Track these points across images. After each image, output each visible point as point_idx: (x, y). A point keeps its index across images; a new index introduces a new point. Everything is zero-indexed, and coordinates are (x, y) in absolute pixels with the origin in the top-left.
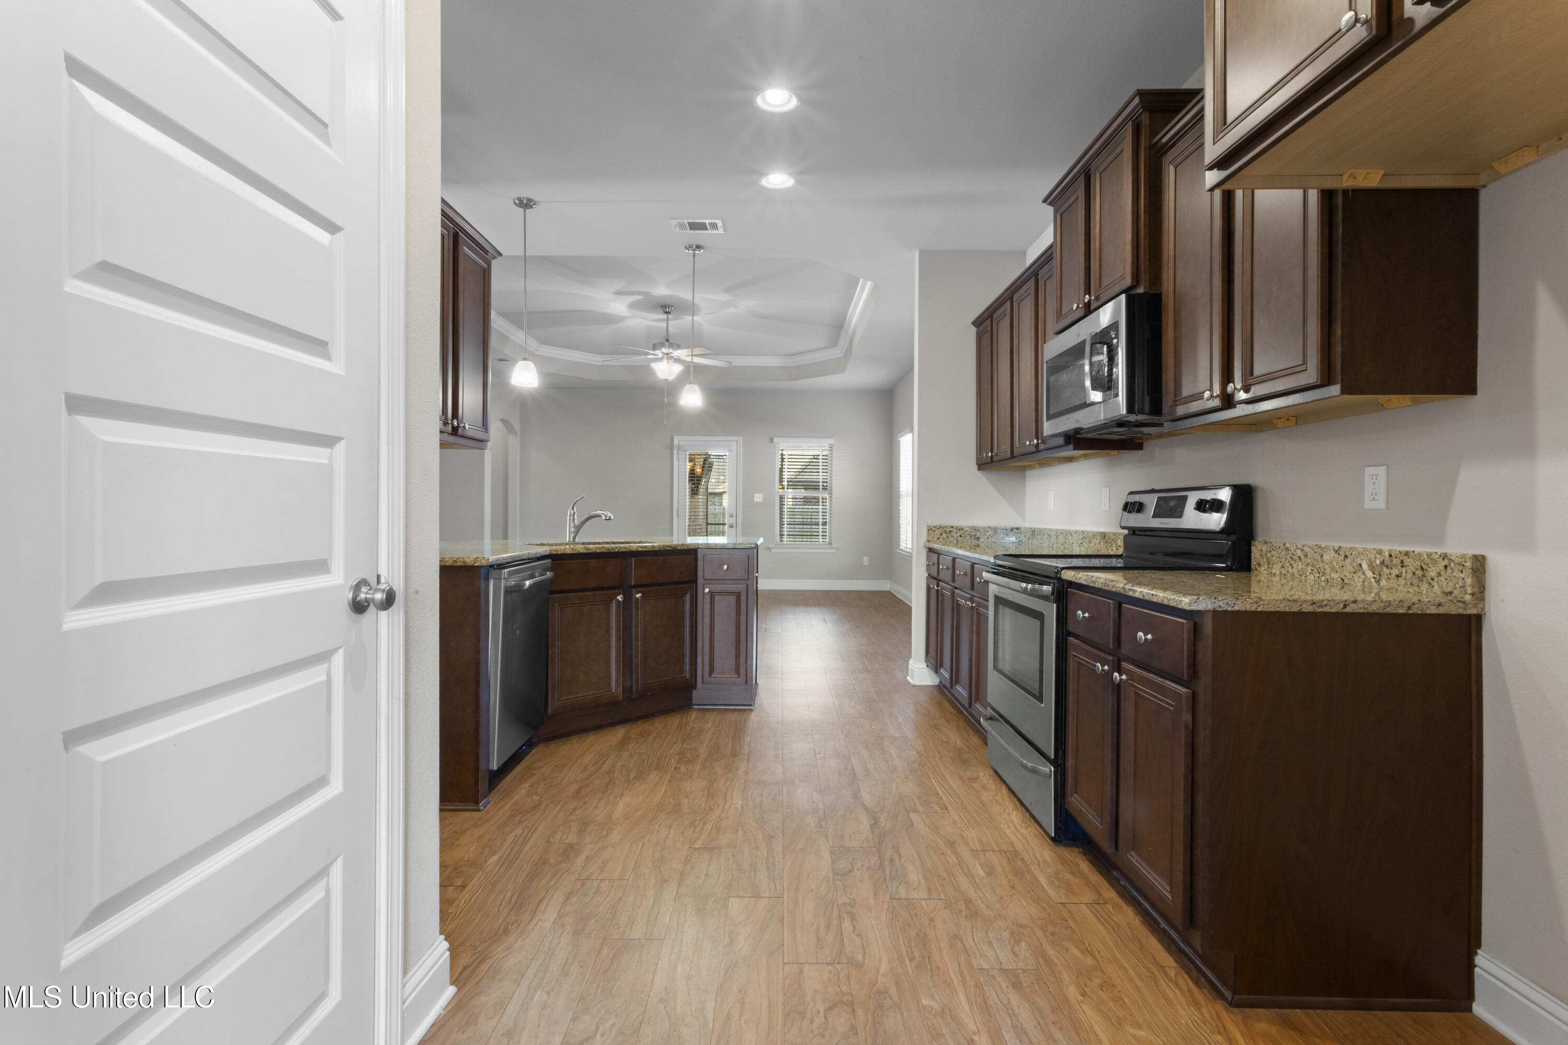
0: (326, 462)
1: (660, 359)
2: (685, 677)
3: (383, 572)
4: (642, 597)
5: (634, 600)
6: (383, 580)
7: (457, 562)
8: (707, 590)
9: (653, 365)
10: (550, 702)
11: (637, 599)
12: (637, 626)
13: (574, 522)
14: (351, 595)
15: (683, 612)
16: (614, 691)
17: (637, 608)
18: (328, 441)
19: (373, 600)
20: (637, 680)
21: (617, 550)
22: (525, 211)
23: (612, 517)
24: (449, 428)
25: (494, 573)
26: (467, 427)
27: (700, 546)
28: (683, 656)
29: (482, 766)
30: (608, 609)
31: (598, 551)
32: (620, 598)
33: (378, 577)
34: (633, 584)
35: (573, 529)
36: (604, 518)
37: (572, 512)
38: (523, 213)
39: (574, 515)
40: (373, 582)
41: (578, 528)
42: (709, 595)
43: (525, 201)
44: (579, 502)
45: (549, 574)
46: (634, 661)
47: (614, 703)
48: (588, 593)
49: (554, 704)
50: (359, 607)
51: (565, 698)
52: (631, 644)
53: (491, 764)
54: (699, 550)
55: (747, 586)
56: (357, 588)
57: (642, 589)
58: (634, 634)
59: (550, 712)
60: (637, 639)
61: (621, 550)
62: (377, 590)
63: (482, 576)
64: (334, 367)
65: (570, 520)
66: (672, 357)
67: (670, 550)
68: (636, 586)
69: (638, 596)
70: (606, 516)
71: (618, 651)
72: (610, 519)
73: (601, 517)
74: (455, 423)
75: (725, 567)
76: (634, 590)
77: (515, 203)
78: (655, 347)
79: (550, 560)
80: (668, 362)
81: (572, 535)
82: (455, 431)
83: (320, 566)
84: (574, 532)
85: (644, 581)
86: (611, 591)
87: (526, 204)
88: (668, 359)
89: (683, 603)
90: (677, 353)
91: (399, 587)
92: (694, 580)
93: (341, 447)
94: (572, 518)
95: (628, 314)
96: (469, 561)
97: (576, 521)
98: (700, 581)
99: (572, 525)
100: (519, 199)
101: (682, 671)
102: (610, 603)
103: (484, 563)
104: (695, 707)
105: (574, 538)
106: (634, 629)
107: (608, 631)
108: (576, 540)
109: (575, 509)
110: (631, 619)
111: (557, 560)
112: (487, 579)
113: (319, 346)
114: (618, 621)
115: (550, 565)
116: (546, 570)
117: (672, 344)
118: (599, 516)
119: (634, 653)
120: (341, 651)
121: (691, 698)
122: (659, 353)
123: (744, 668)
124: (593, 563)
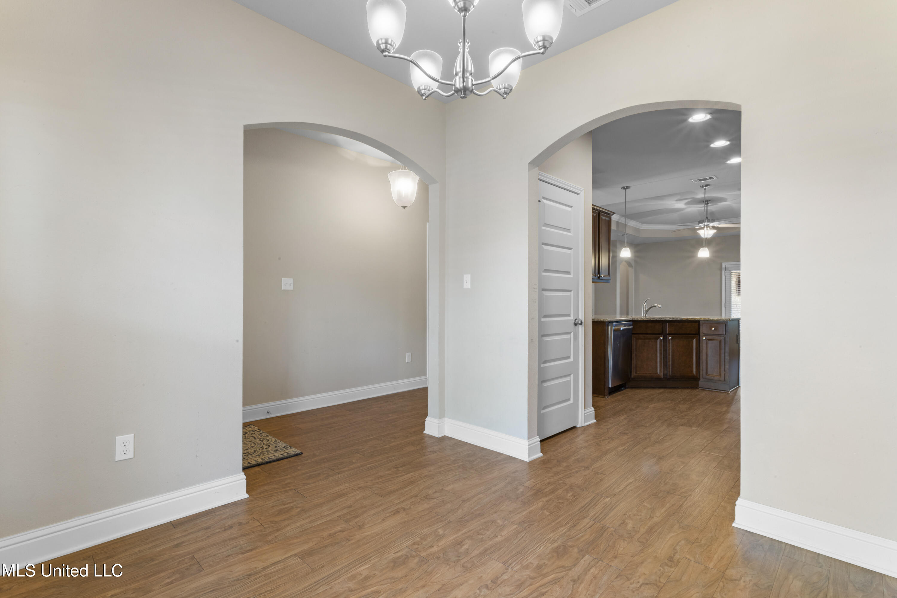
0: (570, 295)
1: (703, 228)
2: (694, 374)
3: (580, 318)
4: (672, 339)
5: (668, 339)
6: (580, 319)
7: (598, 320)
8: (704, 338)
9: (698, 231)
10: (632, 373)
11: (669, 340)
12: (669, 350)
13: (645, 309)
14: (574, 322)
15: (692, 347)
16: (659, 374)
17: (669, 343)
18: (570, 291)
19: (578, 323)
20: (669, 372)
21: (660, 319)
22: (625, 191)
23: (661, 307)
24: (597, 277)
25: (610, 324)
26: (603, 276)
27: (701, 319)
28: (692, 364)
29: (606, 386)
30: (656, 342)
31: (652, 319)
32: (661, 338)
33: (579, 319)
34: (667, 333)
35: (644, 312)
36: (657, 307)
37: (645, 305)
38: (625, 192)
39: (645, 306)
40: (578, 319)
41: (647, 311)
42: (705, 341)
43: (625, 188)
44: (647, 301)
45: (631, 327)
46: (668, 363)
47: (658, 379)
48: (647, 335)
49: (634, 374)
50: (576, 324)
51: (638, 373)
52: (667, 357)
53: (609, 385)
54: (701, 321)
55: (725, 337)
56: (575, 320)
57: (672, 336)
58: (668, 353)
59: (632, 377)
60: (669, 355)
61: (662, 320)
62: (579, 321)
63: (606, 325)
64: (571, 276)
65: (644, 308)
66: (709, 227)
67: (685, 320)
68: (668, 334)
69: (670, 338)
70: (658, 306)
71: (661, 359)
72: (660, 308)
73: (656, 307)
74: (599, 276)
75: (713, 329)
76: (668, 336)
77: (621, 189)
78: (700, 222)
79: (632, 322)
80: (707, 229)
81: (645, 314)
82: (599, 278)
83: (569, 315)
84: (645, 313)
85: (673, 332)
86: (658, 335)
87: (627, 188)
88: (707, 227)
89: (692, 343)
90: (712, 224)
91: (583, 321)
92: (698, 334)
93: (572, 291)
94: (644, 307)
95: (686, 207)
96: (602, 320)
97: (646, 308)
98: (701, 334)
99: (645, 310)
100: (623, 187)
101: (692, 371)
102: (657, 340)
103: (607, 321)
104: (700, 388)
105: (645, 315)
106: (668, 351)
107: (656, 350)
108: (646, 316)
109: (646, 303)
110: (667, 347)
111: (634, 322)
112: (608, 326)
113: (569, 273)
114: (661, 347)
115: (632, 324)
116: (630, 325)
117: (710, 220)
118: (655, 306)
119: (668, 360)
120: (573, 332)
121: (698, 384)
122: (702, 225)
123: (724, 374)
124: (650, 324)
